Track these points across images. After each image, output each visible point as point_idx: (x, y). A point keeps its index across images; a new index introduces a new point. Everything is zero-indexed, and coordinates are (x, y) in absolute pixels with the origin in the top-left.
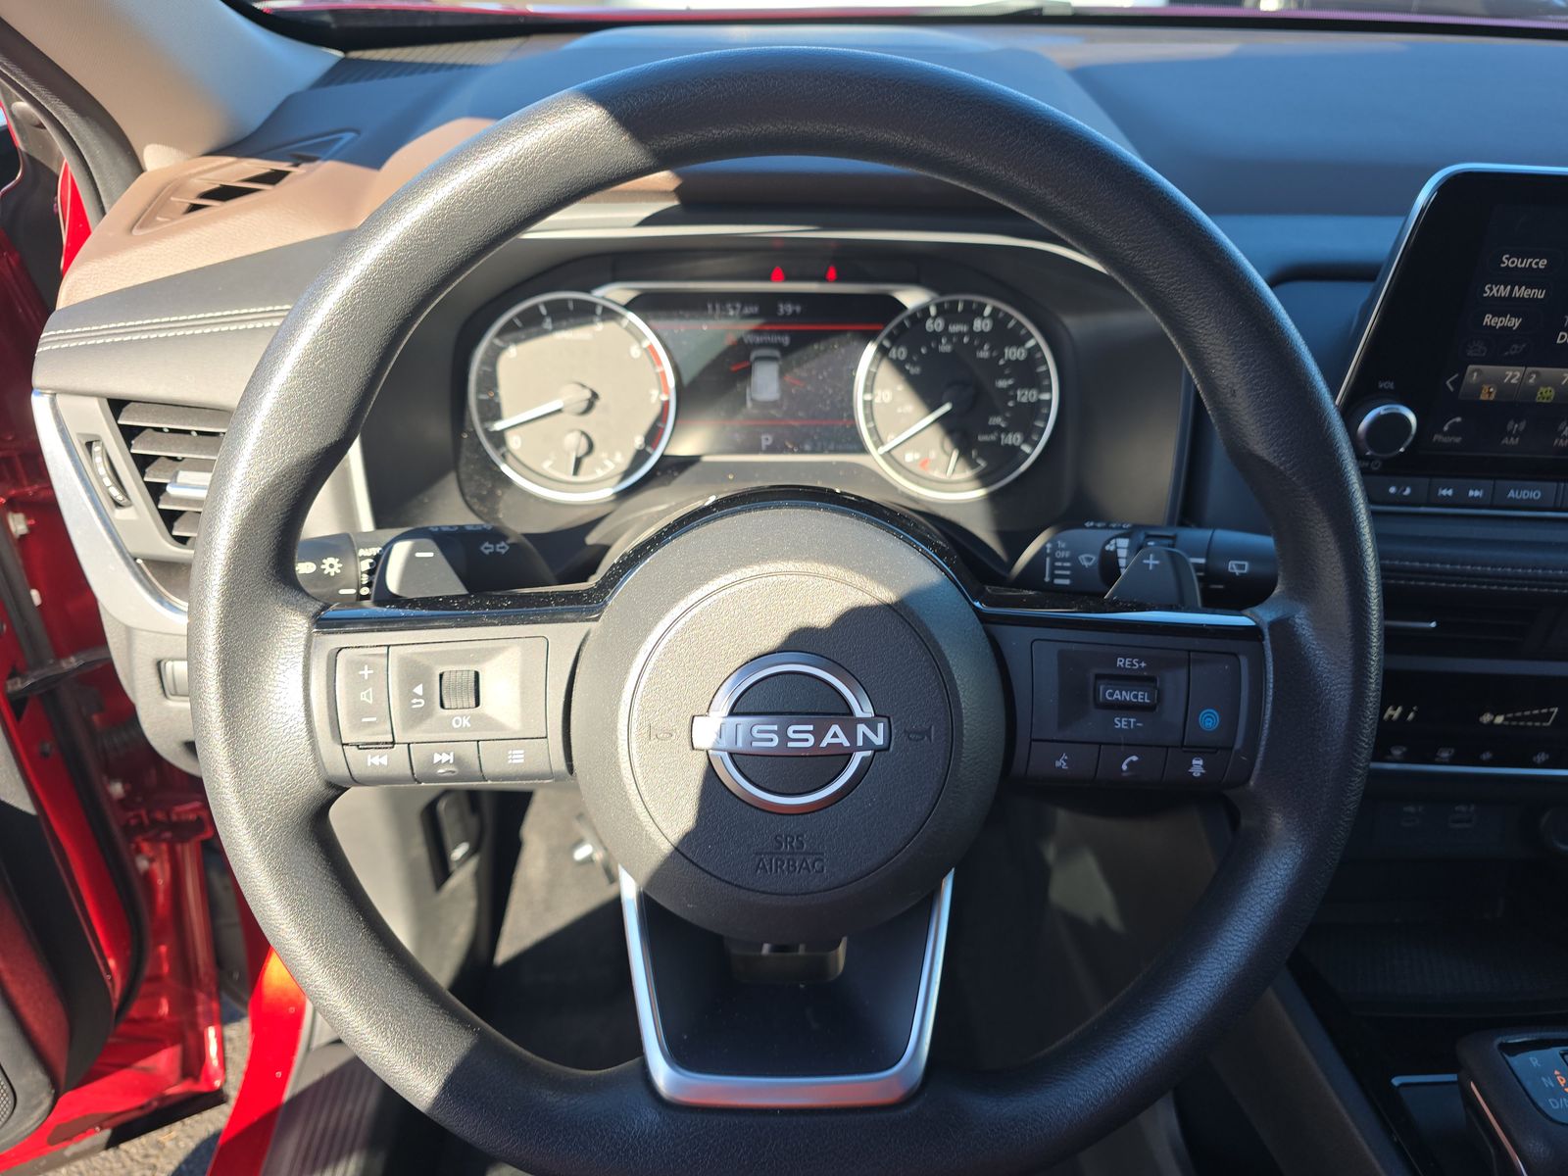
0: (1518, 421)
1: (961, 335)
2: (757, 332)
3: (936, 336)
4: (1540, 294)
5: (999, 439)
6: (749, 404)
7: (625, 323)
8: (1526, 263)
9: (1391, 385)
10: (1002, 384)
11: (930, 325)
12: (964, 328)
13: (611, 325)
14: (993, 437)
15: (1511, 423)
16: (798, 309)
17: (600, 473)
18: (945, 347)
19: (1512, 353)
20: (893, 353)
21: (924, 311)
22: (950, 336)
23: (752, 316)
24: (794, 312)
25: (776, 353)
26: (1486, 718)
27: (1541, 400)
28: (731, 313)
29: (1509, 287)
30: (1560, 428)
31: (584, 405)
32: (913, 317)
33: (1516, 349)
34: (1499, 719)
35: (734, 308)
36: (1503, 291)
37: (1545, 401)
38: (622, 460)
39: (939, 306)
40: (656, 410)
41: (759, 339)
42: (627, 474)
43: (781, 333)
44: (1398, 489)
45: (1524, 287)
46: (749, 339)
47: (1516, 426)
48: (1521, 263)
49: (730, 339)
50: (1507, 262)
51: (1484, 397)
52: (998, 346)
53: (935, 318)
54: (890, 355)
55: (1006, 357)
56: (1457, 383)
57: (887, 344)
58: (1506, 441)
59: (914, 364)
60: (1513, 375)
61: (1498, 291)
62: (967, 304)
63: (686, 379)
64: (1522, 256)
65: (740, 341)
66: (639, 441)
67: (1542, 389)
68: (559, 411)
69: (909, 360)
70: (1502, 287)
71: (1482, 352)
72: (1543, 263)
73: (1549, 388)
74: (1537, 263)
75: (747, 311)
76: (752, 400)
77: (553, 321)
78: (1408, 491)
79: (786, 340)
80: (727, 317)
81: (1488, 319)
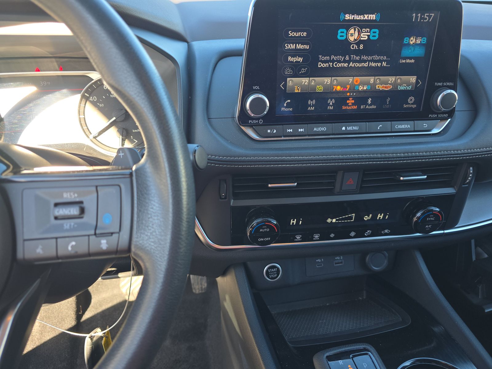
0: (312, 100)
4: (307, 47)
8: (298, 34)
9: (258, 88)
15: (310, 101)
19: (303, 72)
26: (329, 220)
27: (318, 91)
29: (294, 45)
30: (329, 102)
33: (303, 71)
34: (334, 220)
36: (293, 46)
37: (320, 91)
44: (271, 131)
45: (300, 45)
47: (312, 102)
48: (297, 35)
50: (291, 34)
51: (296, 91)
56: (285, 86)
58: (309, 109)
60: (305, 81)
61: (290, 46)
64: (297, 31)
67: (318, 87)
70: (292, 44)
71: (291, 73)
72: (305, 34)
73: (320, 86)
74: (303, 34)
78: (275, 131)
81: (290, 58)
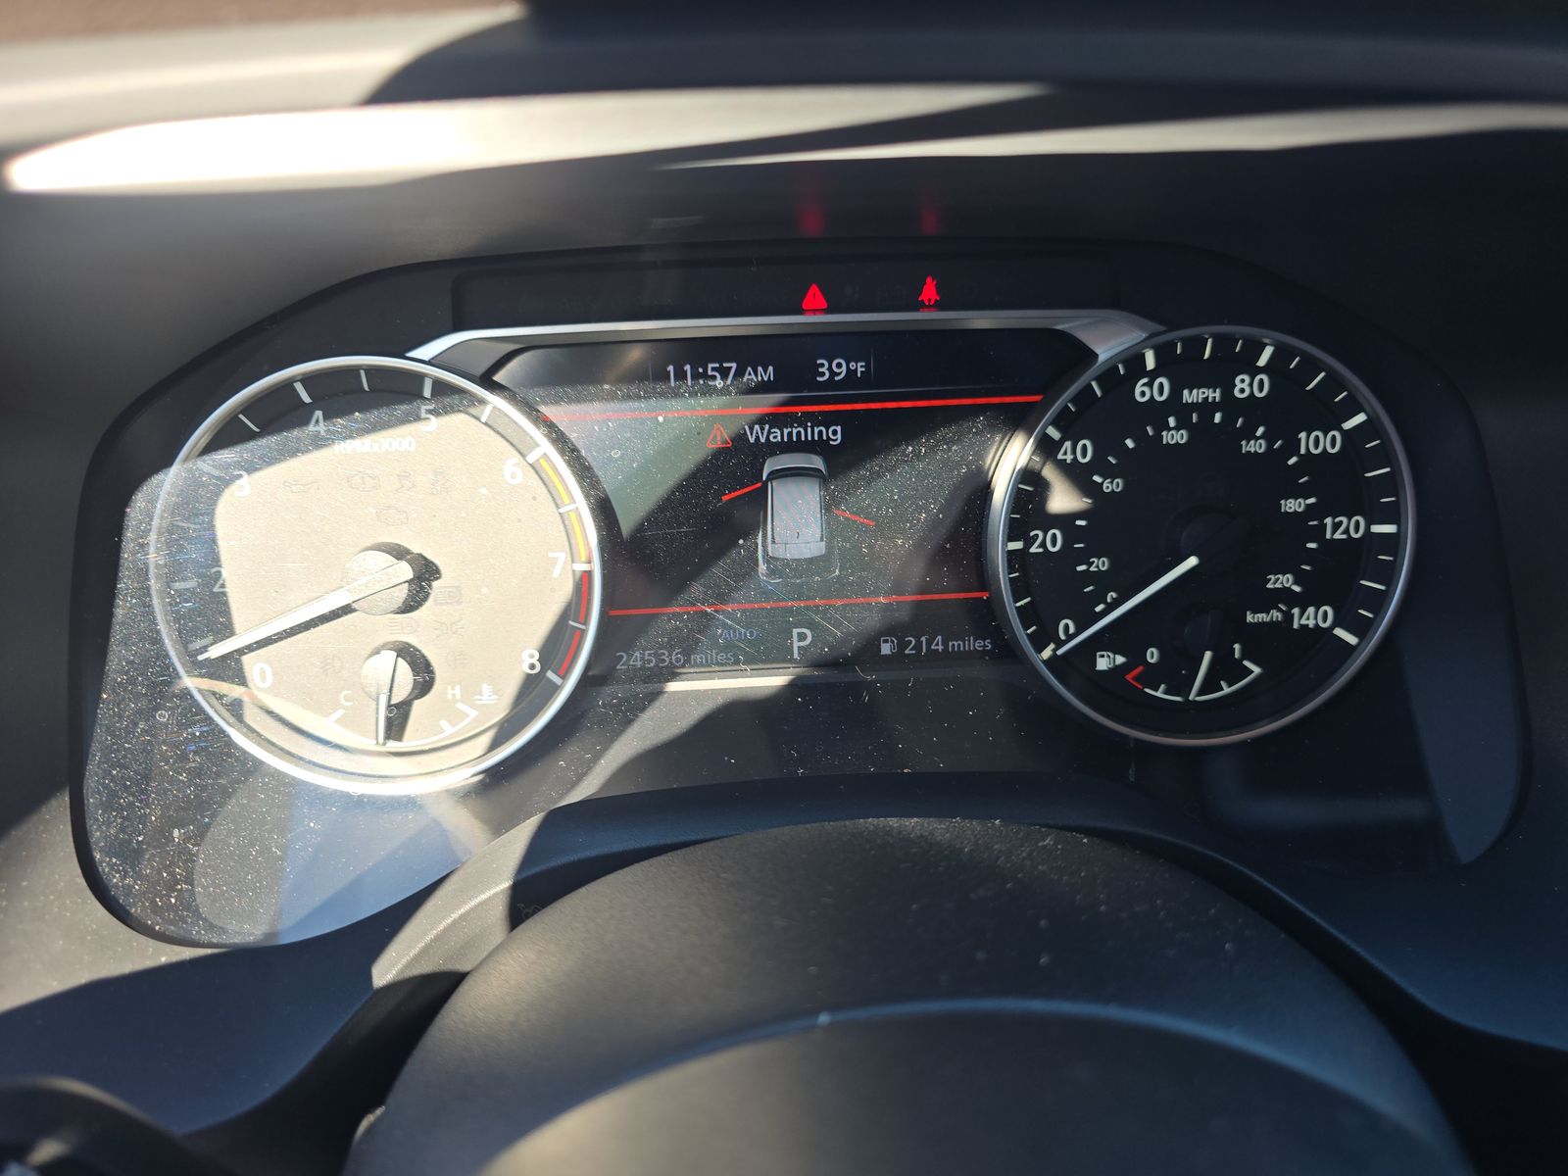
1: (1207, 408)
2: (774, 420)
3: (1156, 413)
5: (1289, 617)
6: (762, 567)
7: (486, 413)
10: (1292, 506)
11: (1141, 392)
12: (1214, 395)
13: (457, 420)
14: (1276, 615)
16: (860, 367)
17: (449, 731)
18: (1175, 437)
20: (1066, 454)
21: (1134, 362)
22: (1183, 411)
23: (762, 388)
24: (851, 373)
25: (817, 462)
28: (719, 383)
31: (402, 593)
32: (1108, 376)
35: (724, 373)
38: (497, 702)
39: (1163, 353)
40: (565, 591)
41: (777, 436)
42: (505, 730)
43: (828, 420)
46: (758, 435)
49: (718, 437)
52: (1285, 432)
53: (1153, 375)
54: (1060, 456)
55: (1303, 451)
57: (1054, 433)
59: (1109, 473)
62: (1223, 343)
63: (627, 524)
65: (740, 438)
66: (528, 658)
68: (347, 610)
69: (1098, 465)
75: (750, 377)
76: (768, 559)
77: (326, 417)
79: (835, 435)
80: (709, 391)
